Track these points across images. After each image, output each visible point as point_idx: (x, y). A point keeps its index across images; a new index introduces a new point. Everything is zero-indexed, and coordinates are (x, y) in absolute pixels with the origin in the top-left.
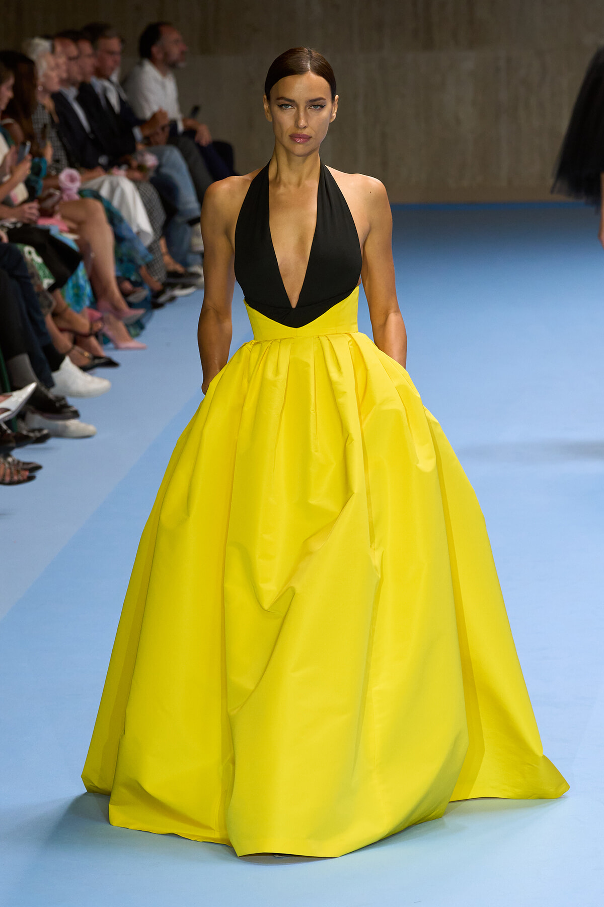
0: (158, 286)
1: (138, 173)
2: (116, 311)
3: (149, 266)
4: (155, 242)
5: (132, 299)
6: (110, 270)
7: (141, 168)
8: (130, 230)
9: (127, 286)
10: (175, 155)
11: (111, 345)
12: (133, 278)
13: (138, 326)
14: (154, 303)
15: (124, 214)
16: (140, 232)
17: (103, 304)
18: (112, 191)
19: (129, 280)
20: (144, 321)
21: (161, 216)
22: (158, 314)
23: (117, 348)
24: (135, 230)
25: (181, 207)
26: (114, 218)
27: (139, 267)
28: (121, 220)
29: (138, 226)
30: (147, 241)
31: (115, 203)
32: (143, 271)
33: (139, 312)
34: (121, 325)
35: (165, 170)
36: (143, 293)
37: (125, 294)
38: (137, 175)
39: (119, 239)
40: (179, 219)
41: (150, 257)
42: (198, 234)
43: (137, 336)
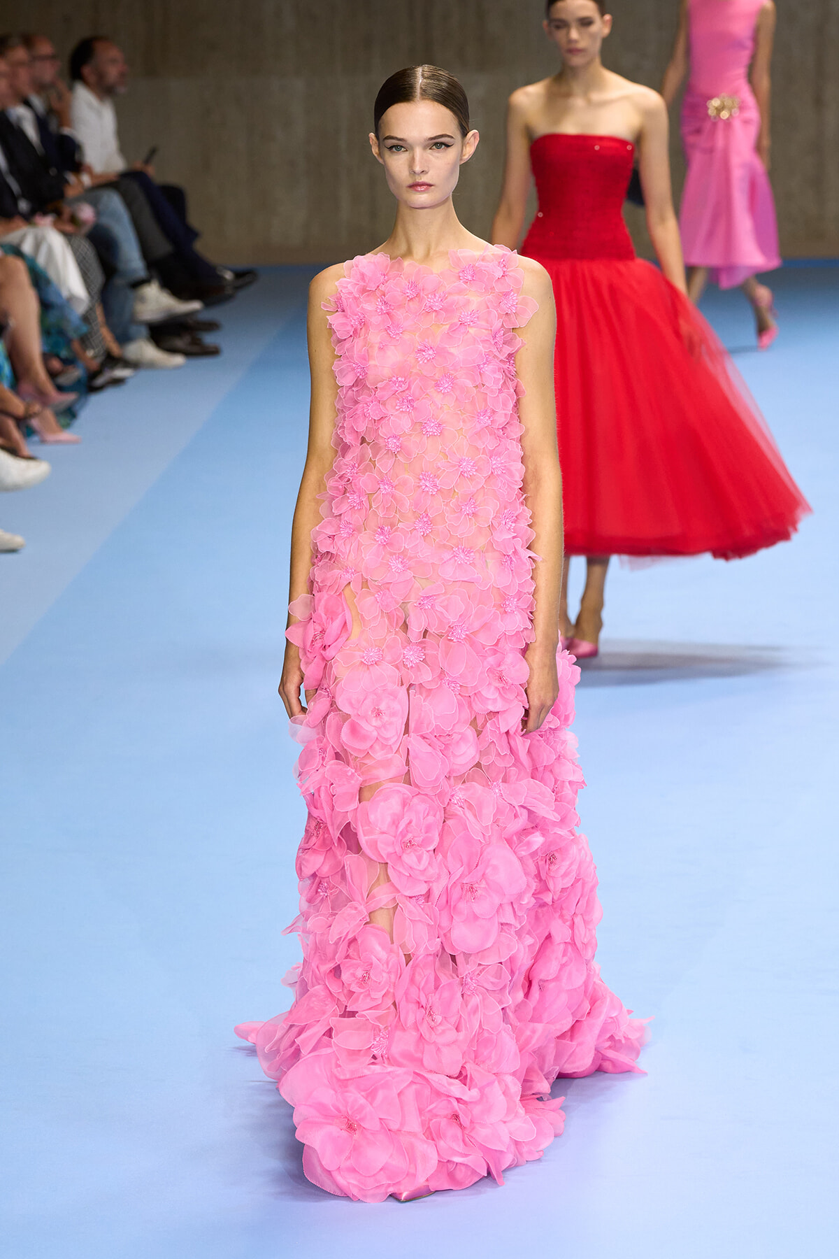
0: (95, 364)
1: (69, 225)
2: (41, 395)
3: (85, 340)
4: (91, 310)
5: (62, 380)
6: (34, 345)
7: (74, 220)
8: (59, 294)
9: (56, 364)
10: (113, 203)
11: (35, 438)
12: (64, 353)
13: (69, 414)
14: (89, 386)
15: (52, 274)
16: (72, 298)
17: (26, 387)
18: (37, 245)
19: (58, 356)
20: (77, 407)
21: (98, 277)
22: (96, 400)
23: (43, 442)
24: (65, 294)
25: (121, 266)
26: (40, 280)
27: (69, 342)
28: (48, 282)
29: (69, 291)
30: (80, 309)
31: (41, 261)
32: (76, 345)
33: (70, 397)
34: (49, 414)
35: (105, 221)
36: (76, 373)
37: (53, 375)
38: (69, 228)
39: (46, 306)
40: (119, 282)
41: (84, 329)
42: (142, 300)
43: (67, 426)
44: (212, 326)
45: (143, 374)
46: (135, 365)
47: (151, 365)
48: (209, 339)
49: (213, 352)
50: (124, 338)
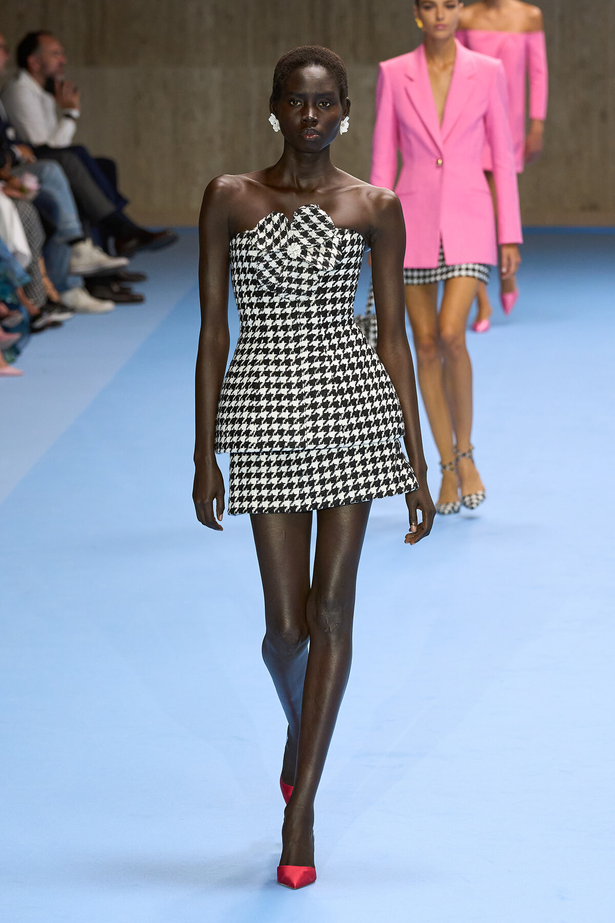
0: (35, 309)
1: (17, 191)
3: (27, 288)
4: (34, 262)
5: (8, 322)
7: (22, 189)
8: (6, 250)
9: (2, 308)
10: (55, 171)
12: (9, 299)
14: (31, 327)
15: (1, 232)
16: (16, 253)
19: (5, 302)
20: (20, 345)
21: (39, 235)
22: (36, 339)
24: (11, 249)
25: (61, 227)
29: (14, 247)
30: (25, 263)
32: (20, 293)
33: (15, 337)
35: (48, 188)
36: (18, 318)
38: (16, 194)
40: (58, 239)
41: (27, 278)
42: (78, 255)
43: (12, 361)
44: (139, 278)
45: (78, 317)
46: (72, 310)
47: (85, 311)
48: (137, 289)
49: (137, 300)
50: (62, 287)
